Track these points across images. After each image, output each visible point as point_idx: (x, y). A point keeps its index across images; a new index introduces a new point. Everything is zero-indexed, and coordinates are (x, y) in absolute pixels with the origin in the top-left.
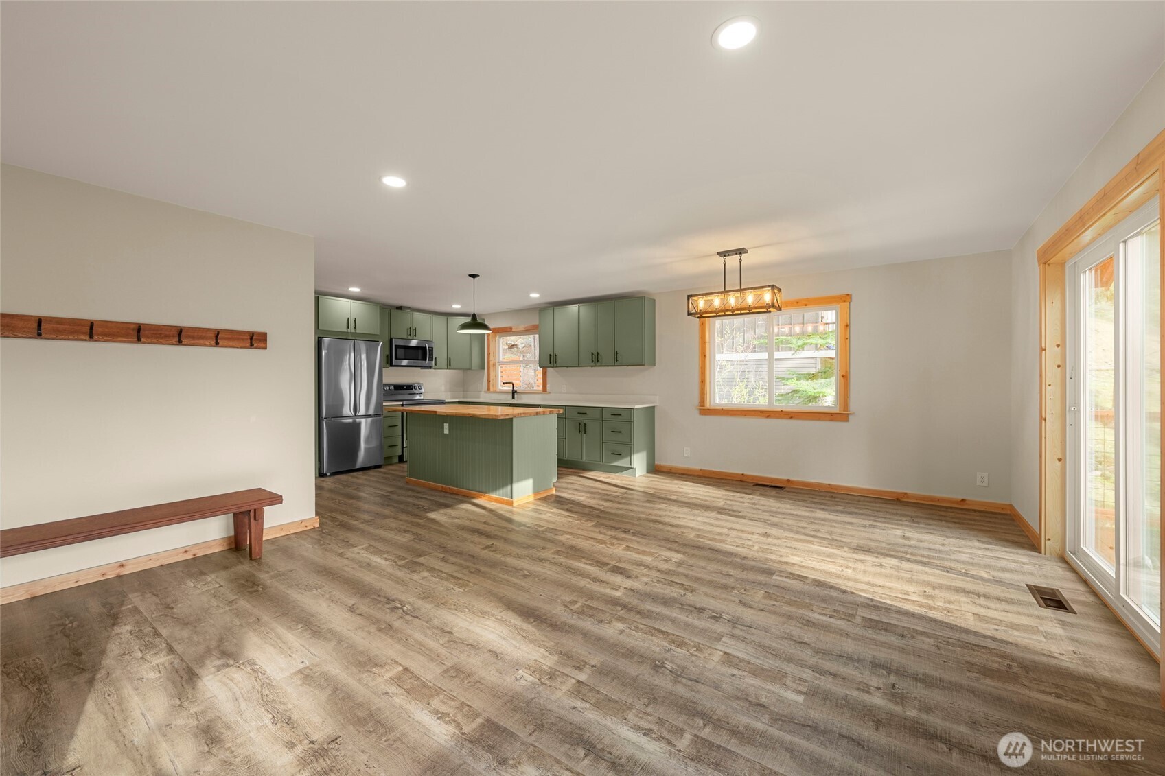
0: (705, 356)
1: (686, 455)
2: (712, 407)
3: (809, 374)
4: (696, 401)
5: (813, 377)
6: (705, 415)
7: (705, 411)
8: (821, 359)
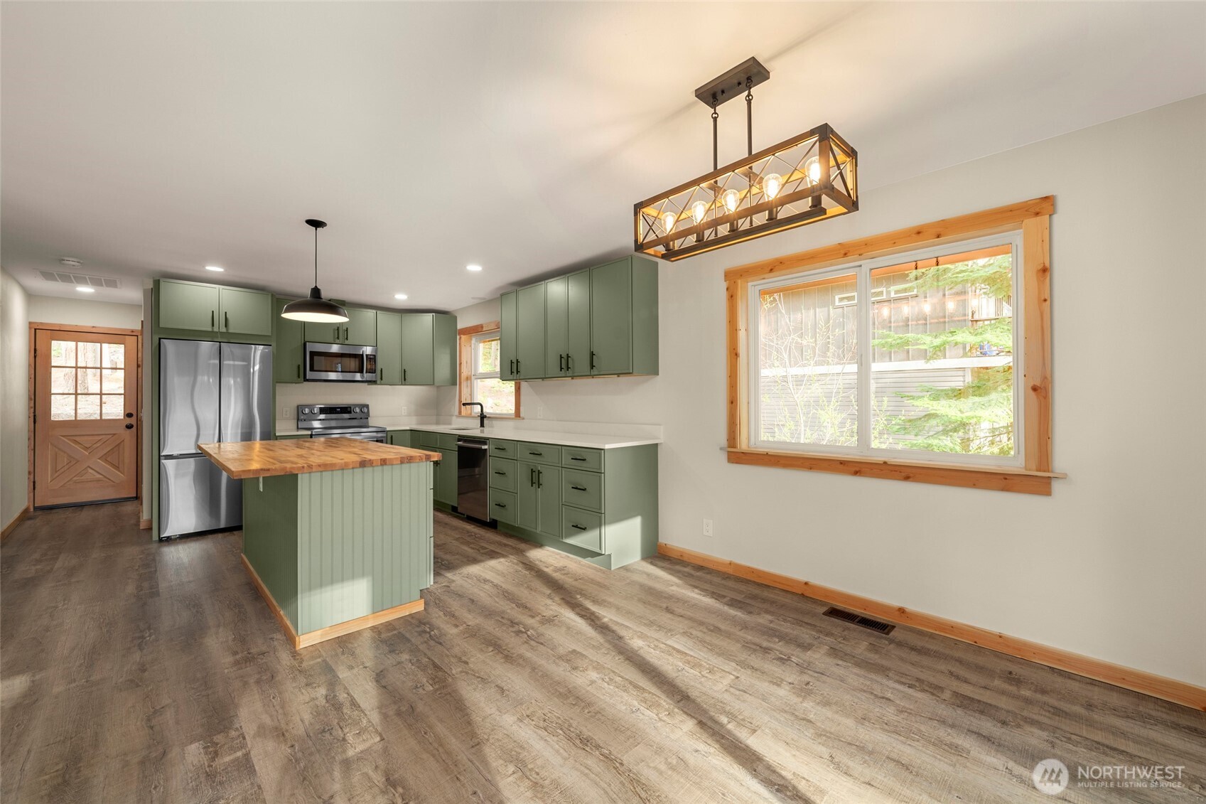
0: (737, 355)
1: (705, 533)
2: (753, 449)
3: (953, 390)
4: (722, 439)
5: (958, 394)
6: (737, 463)
7: (738, 456)
8: (973, 369)
